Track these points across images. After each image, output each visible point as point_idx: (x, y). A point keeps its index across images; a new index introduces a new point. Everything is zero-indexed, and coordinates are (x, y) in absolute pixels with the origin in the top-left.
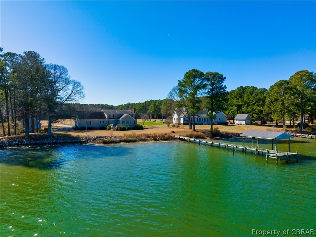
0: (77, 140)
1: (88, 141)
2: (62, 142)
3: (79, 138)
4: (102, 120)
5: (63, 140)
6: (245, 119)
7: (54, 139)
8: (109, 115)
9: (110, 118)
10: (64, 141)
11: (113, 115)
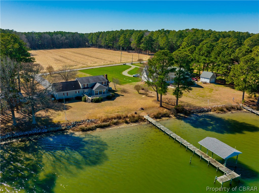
0: (58, 128)
1: (68, 128)
2: (46, 131)
3: (60, 125)
4: (77, 91)
5: (47, 128)
6: (210, 78)
7: (39, 128)
8: (83, 85)
9: (84, 88)
10: (48, 130)
11: (87, 84)
